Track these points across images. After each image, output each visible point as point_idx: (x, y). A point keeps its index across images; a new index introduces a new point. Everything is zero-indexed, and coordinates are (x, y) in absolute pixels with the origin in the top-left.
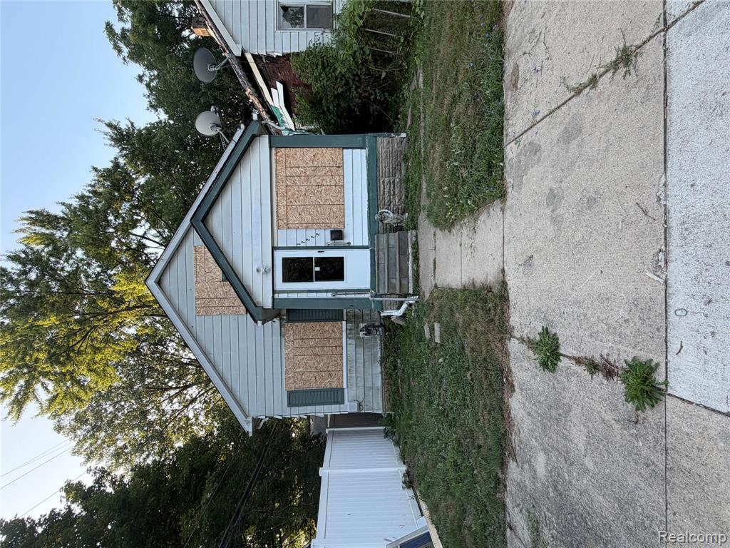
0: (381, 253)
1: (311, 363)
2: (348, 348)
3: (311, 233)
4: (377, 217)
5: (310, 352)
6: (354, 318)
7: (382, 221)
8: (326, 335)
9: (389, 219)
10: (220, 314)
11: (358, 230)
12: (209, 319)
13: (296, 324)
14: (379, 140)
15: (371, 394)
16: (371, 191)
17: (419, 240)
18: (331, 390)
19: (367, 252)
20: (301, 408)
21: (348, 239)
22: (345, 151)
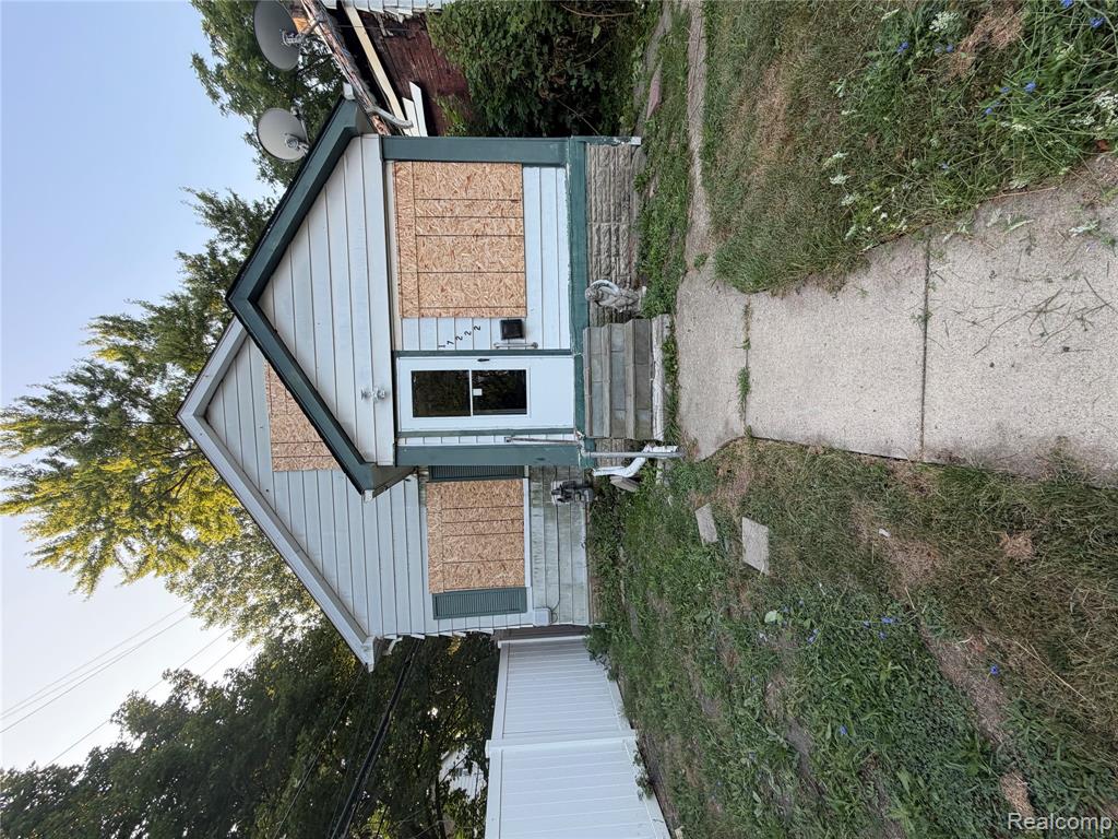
0: (595, 362)
1: (472, 549)
2: (533, 521)
3: (464, 325)
4: (589, 293)
5: (469, 529)
6: (541, 473)
7: (597, 302)
8: (496, 502)
9: (612, 299)
10: (315, 469)
11: (550, 322)
12: (296, 477)
13: (446, 483)
14: (591, 149)
15: (570, 595)
16: (575, 246)
17: (676, 334)
18: (505, 590)
19: (569, 362)
20: (456, 621)
21: (533, 336)
22: (527, 170)
